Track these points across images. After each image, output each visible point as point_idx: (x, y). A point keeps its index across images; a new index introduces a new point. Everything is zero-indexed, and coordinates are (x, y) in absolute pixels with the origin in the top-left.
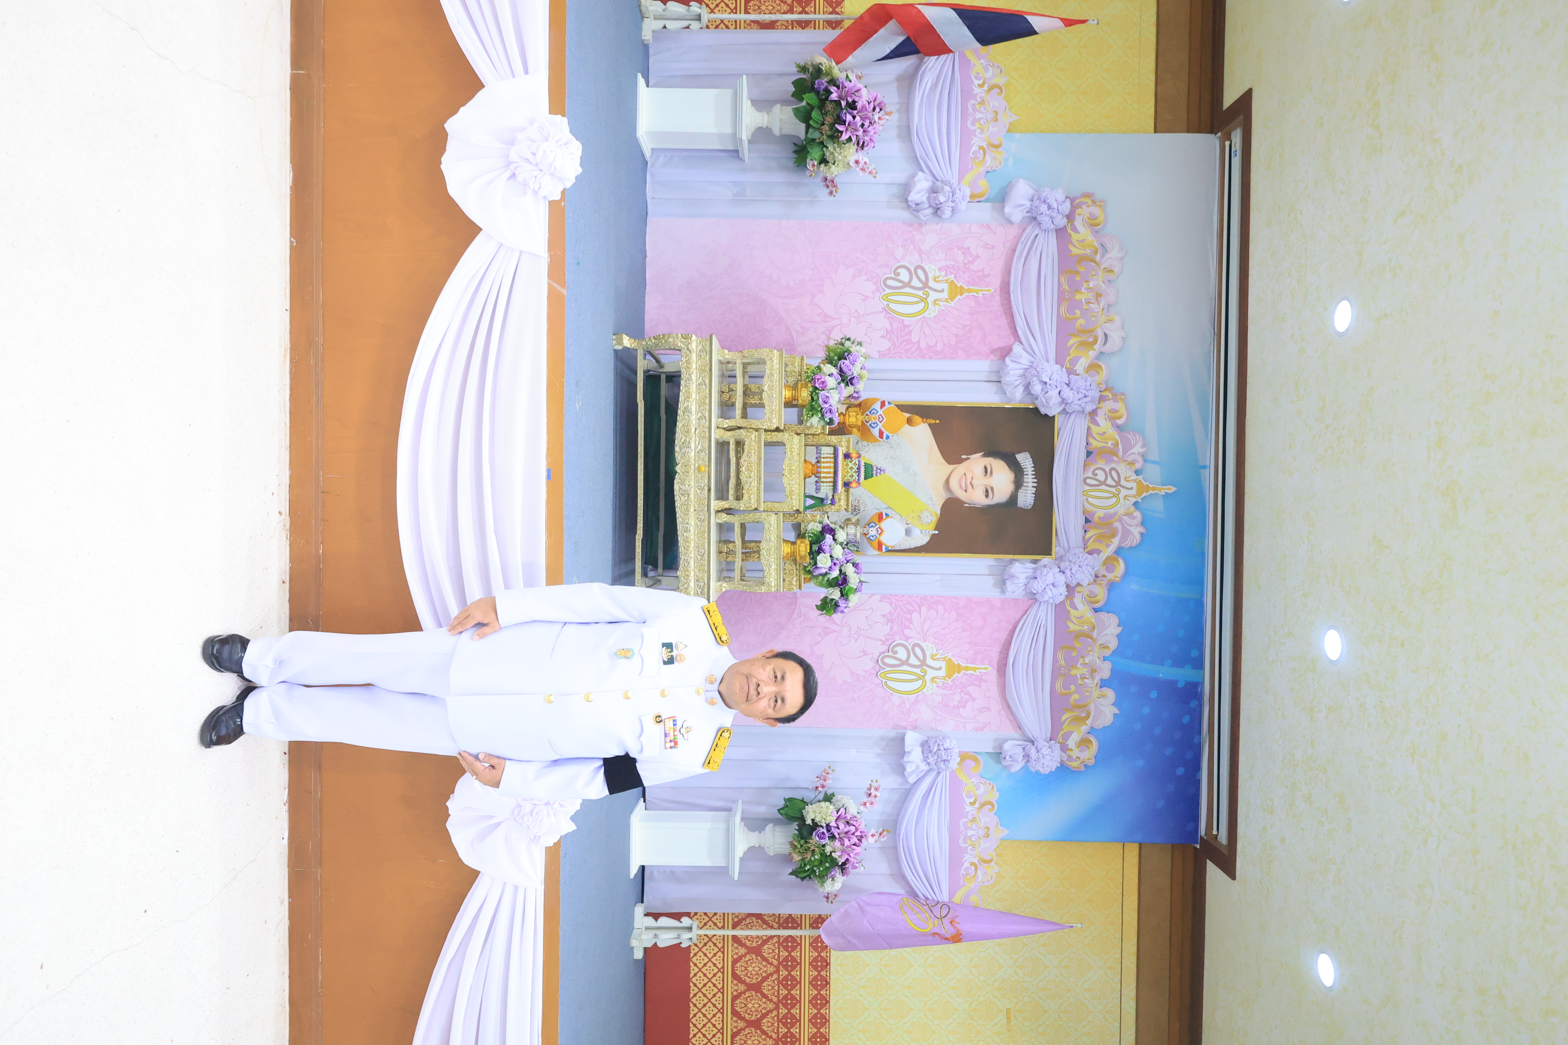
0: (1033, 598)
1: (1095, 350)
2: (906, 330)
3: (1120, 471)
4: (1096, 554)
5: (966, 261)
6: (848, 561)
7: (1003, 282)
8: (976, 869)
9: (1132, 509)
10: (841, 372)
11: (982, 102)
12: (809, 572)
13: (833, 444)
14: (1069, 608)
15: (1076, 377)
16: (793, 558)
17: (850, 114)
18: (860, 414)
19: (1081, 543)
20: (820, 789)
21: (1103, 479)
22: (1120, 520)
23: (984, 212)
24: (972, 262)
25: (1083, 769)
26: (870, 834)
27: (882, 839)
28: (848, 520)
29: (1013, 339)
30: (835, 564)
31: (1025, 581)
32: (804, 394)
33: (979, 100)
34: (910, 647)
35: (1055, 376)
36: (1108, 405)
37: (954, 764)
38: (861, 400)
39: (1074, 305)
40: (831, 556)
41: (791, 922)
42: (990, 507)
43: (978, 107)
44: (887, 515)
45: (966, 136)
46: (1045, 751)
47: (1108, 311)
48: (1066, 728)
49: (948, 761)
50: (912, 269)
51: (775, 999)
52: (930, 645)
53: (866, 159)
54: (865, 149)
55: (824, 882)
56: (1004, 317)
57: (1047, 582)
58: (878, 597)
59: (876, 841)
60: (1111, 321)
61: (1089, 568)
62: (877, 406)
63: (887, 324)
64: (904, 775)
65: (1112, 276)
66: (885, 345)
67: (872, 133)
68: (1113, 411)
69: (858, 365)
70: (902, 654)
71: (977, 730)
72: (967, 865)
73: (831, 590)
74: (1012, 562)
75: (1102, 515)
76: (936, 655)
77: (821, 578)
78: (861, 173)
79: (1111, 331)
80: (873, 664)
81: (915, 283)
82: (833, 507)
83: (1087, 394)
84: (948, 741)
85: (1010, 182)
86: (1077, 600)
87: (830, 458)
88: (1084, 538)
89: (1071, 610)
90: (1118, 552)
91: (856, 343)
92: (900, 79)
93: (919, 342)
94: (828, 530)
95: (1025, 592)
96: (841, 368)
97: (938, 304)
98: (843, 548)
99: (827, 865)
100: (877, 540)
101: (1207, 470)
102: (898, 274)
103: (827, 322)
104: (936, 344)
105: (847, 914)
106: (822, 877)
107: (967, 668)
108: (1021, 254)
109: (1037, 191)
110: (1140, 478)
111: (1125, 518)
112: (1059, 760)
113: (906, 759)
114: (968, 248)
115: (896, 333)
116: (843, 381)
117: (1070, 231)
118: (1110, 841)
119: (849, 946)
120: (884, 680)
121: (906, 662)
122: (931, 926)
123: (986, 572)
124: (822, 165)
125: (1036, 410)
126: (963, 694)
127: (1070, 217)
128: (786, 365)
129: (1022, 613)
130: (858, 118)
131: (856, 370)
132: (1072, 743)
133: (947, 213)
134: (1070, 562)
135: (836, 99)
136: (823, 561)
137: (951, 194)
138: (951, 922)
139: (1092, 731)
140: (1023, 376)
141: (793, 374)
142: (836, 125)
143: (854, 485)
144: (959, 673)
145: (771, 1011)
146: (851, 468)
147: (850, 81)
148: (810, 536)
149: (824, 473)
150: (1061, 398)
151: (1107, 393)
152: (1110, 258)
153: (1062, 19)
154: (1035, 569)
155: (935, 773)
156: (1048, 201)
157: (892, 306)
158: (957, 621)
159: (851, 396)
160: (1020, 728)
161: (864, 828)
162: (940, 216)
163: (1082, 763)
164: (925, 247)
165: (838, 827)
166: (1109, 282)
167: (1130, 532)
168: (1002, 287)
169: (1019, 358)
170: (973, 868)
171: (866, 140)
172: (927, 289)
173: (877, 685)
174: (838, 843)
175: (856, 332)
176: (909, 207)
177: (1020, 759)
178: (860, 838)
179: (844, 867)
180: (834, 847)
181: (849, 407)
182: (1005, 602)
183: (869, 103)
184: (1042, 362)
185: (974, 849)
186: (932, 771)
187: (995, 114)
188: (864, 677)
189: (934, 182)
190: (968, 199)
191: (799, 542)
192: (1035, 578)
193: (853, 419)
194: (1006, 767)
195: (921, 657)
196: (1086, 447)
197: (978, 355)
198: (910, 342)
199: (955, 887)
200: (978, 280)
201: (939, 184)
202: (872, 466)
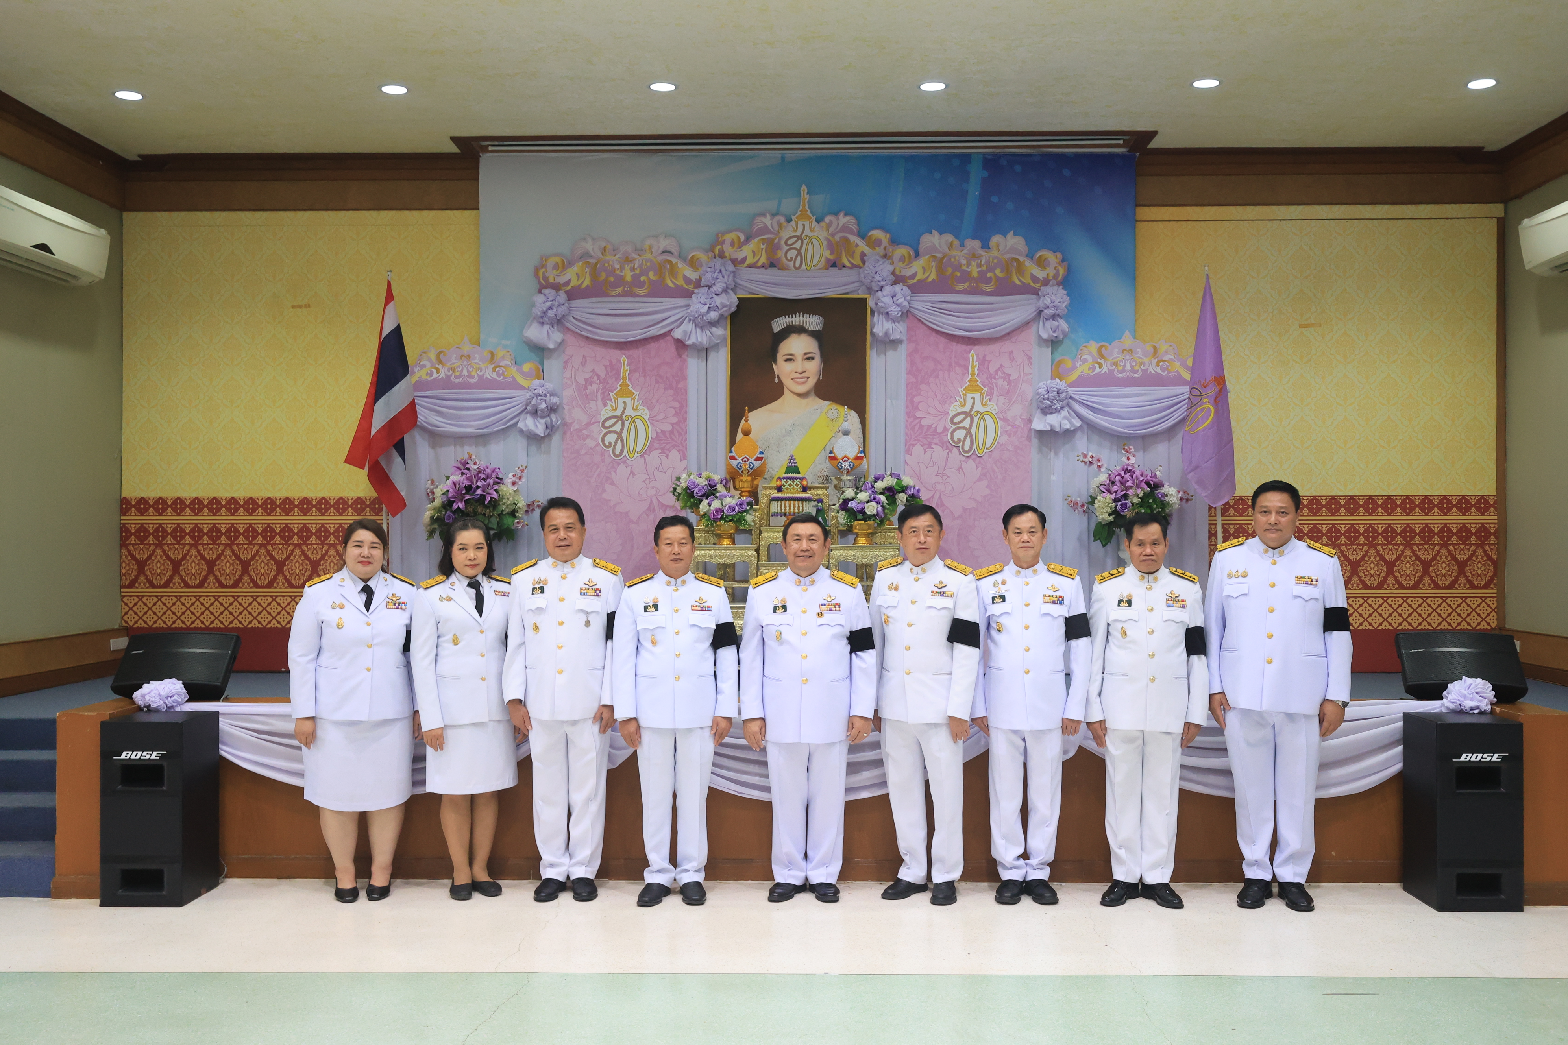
0: (907, 314)
1: (677, 263)
2: (661, 435)
3: (788, 236)
4: (865, 258)
5: (598, 382)
6: (873, 487)
7: (616, 348)
8: (1163, 361)
9: (822, 224)
10: (706, 495)
11: (453, 370)
12: (882, 522)
13: (769, 502)
14: (915, 281)
15: (703, 280)
16: (870, 536)
17: (475, 491)
18: (741, 478)
19: (854, 272)
20: (1085, 508)
21: (796, 252)
22: (833, 235)
23: (552, 366)
24: (598, 377)
25: (1066, 263)
26: (1127, 462)
27: (1132, 450)
28: (835, 486)
29: (668, 338)
30: (874, 499)
31: (890, 322)
32: (728, 527)
33: (451, 372)
34: (954, 427)
35: (702, 300)
36: (728, 250)
37: (1060, 384)
38: (728, 478)
39: (636, 282)
40: (867, 502)
42: (823, 356)
43: (457, 374)
44: (831, 452)
45: (485, 383)
46: (1047, 301)
47: (641, 250)
48: (1028, 280)
49: (1059, 390)
50: (605, 431)
52: (952, 408)
53: (511, 475)
54: (500, 476)
55: (1168, 503)
56: (648, 346)
57: (891, 303)
58: (908, 457)
59: (1134, 456)
60: (650, 247)
61: (877, 265)
62: (734, 463)
63: (655, 454)
64: (1073, 430)
65: (609, 247)
66: (674, 454)
67: (490, 471)
68: (732, 244)
69: (698, 480)
70: (960, 434)
71: (1031, 364)
72: (1158, 370)
73: (898, 502)
74: (872, 334)
75: (829, 252)
76: (961, 403)
77: (886, 511)
78: (524, 480)
79: (659, 247)
80: (970, 461)
81: (617, 427)
82: (824, 501)
83: (718, 271)
84: (1040, 390)
86: (908, 272)
87: (780, 505)
88: (849, 268)
89: (917, 278)
90: (863, 236)
91: (677, 482)
92: (433, 446)
93: (672, 424)
94: (844, 505)
95: (901, 322)
96: (703, 496)
97: (637, 407)
98: (861, 491)
99: (1151, 501)
100: (854, 461)
101: (785, 154)
102: (610, 443)
103: (654, 508)
104: (674, 408)
105: (1200, 482)
106: (1164, 505)
107: (973, 374)
108: (589, 331)
109: (534, 318)
110: (794, 218)
111: (831, 230)
112: (1056, 288)
113: (1058, 429)
114: (586, 380)
115: (664, 445)
116: (713, 494)
117: (569, 288)
118: (1135, 234)
119: (1231, 480)
120: (985, 451)
121: (968, 431)
122: (1208, 405)
123: (883, 356)
124: (517, 515)
125: (733, 315)
126: (997, 377)
127: (556, 287)
129: (920, 323)
130: (479, 484)
131: (702, 482)
132: (1041, 275)
133: (555, 400)
134: (872, 281)
135: (464, 503)
136: (872, 509)
137: (539, 398)
138: (1205, 387)
139: (1030, 256)
140: (702, 328)
141: (707, 537)
142: (486, 503)
143: (805, 483)
144: (977, 381)
146: (790, 485)
147: (448, 491)
148: (850, 521)
149: (794, 509)
150: (721, 293)
151: (715, 249)
152: (593, 249)
153: (387, 303)
154: (879, 313)
155: (1070, 401)
156: (545, 309)
157: (639, 449)
158: (928, 384)
159: (725, 486)
160: (1026, 324)
161: (1118, 468)
162: (558, 407)
163: (1060, 265)
164: (585, 419)
165: (1116, 492)
166: (615, 250)
167: (844, 225)
168: (621, 349)
169: (685, 332)
170: (1161, 364)
171: (494, 476)
172: (624, 417)
173: (990, 457)
174: (1130, 492)
175: (664, 482)
176: (549, 435)
177: (1056, 323)
178: (1127, 471)
179: (1154, 486)
180: (1135, 496)
181: (735, 488)
182: (910, 340)
183: (463, 474)
184: (689, 311)
185: (1143, 363)
186: (1068, 405)
187: (463, 358)
188: (982, 468)
189: (527, 413)
190: (542, 381)
191: (856, 531)
192: (887, 313)
193: (746, 485)
194: (1065, 335)
195: (963, 416)
196: (766, 269)
197: (683, 369)
198: (671, 432)
199: (1178, 381)
200: (614, 370)
201: (529, 408)
202: (788, 467)
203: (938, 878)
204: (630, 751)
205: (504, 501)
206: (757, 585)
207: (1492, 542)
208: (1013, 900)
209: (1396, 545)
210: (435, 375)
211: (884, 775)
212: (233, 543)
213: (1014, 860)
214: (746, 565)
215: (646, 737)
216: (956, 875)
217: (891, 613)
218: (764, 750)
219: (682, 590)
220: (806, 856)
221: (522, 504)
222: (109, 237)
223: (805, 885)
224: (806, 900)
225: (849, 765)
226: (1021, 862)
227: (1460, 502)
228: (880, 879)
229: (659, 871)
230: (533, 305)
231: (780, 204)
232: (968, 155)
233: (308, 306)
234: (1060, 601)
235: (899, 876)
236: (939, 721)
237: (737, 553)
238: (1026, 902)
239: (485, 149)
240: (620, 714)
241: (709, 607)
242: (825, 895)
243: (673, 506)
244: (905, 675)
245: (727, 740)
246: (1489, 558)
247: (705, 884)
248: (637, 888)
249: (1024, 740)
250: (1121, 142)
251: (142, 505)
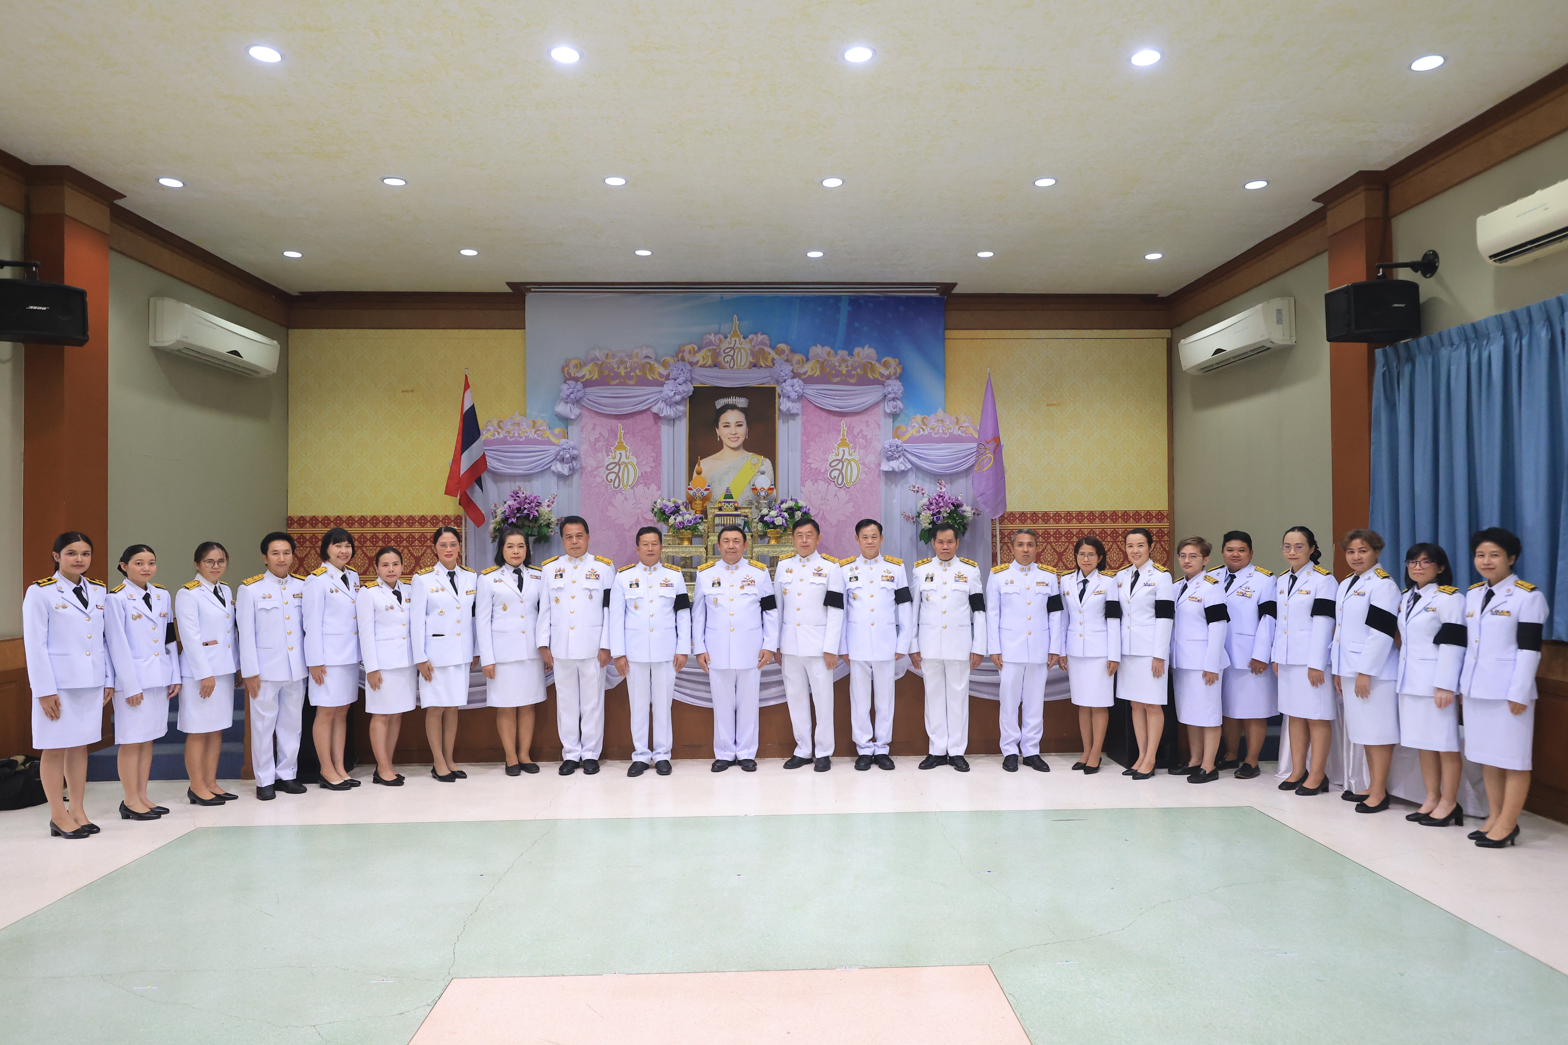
0: (801, 397)
1: (654, 364)
2: (644, 474)
3: (725, 348)
4: (774, 361)
5: (603, 440)
6: (780, 507)
7: (615, 419)
8: (962, 427)
9: (747, 340)
10: (673, 513)
11: (509, 432)
12: (785, 530)
13: (713, 517)
14: (806, 376)
15: (671, 375)
16: (778, 539)
17: (523, 511)
18: (696, 502)
19: (767, 370)
20: (914, 520)
21: (730, 358)
23: (574, 430)
24: (603, 437)
25: (901, 366)
26: (940, 490)
27: (944, 483)
28: (756, 507)
29: (648, 412)
30: (780, 515)
31: (791, 402)
32: (687, 533)
33: (507, 434)
34: (832, 469)
35: (670, 388)
36: (687, 357)
37: (898, 442)
38: (688, 502)
39: (628, 376)
40: (776, 517)
41: (994, 536)
42: (748, 424)
43: (511, 435)
44: (753, 485)
45: (530, 441)
46: (890, 389)
47: (631, 356)
48: (877, 376)
49: (897, 445)
50: (608, 472)
51: (1045, 544)
52: (830, 457)
53: (546, 501)
54: (540, 501)
55: (966, 516)
56: (636, 418)
57: (792, 389)
58: (802, 488)
59: (945, 487)
60: (637, 354)
61: (782, 366)
62: (691, 492)
63: (641, 487)
64: (907, 471)
65: (610, 354)
66: (653, 487)
67: (533, 498)
68: (690, 353)
69: (668, 503)
70: (835, 473)
71: (880, 428)
72: (960, 433)
74: (779, 410)
75: (751, 357)
76: (836, 453)
77: (788, 523)
78: (555, 504)
79: (642, 354)
80: (842, 490)
81: (616, 470)
82: (749, 517)
83: (680, 369)
84: (886, 446)
85: (556, 415)
86: (802, 371)
87: (721, 519)
88: (764, 368)
89: (808, 374)
90: (773, 347)
91: (654, 505)
92: (495, 481)
93: (652, 468)
94: (762, 519)
95: (798, 403)
96: (671, 513)
97: (629, 456)
98: (773, 510)
99: (955, 515)
101: (724, 296)
102: (611, 480)
104: (653, 457)
105: (985, 503)
106: (963, 517)
108: (597, 408)
109: (562, 399)
110: (729, 336)
111: (752, 344)
112: (895, 381)
113: (897, 470)
114: (595, 439)
115: (646, 481)
116: (678, 512)
117: (585, 380)
118: (944, 348)
119: (1004, 502)
120: (852, 484)
121: (841, 471)
122: (990, 455)
123: (786, 424)
124: (551, 526)
125: (691, 398)
126: (859, 437)
127: (576, 379)
128: (669, 544)
129: (810, 403)
130: (526, 506)
131: (671, 505)
132: (886, 372)
133: (575, 452)
134: (779, 376)
135: (516, 519)
136: (779, 521)
137: (565, 451)
138: (988, 443)
139: (879, 361)
140: (670, 406)
142: (530, 519)
143: (736, 505)
144: (846, 440)
145: (1052, 546)
146: (727, 506)
147: (505, 511)
148: (766, 529)
149: (730, 522)
150: (683, 383)
151: (679, 355)
152: (600, 355)
153: (465, 391)
154: (784, 397)
155: (905, 452)
156: (568, 394)
157: (630, 484)
158: (815, 442)
159: (686, 507)
160: (877, 404)
161: (935, 495)
162: (577, 456)
163: (897, 366)
164: (595, 464)
165: (933, 509)
166: (614, 356)
167: (761, 340)
168: (618, 419)
169: (660, 409)
170: (961, 429)
171: (535, 501)
172: (620, 463)
173: (855, 487)
174: (942, 510)
175: (647, 504)
176: (571, 474)
177: (895, 403)
178: (940, 497)
179: (957, 506)
180: (945, 512)
181: (692, 508)
182: (803, 414)
183: (515, 500)
184: (662, 395)
185: (950, 428)
186: (903, 455)
187: (515, 425)
188: (850, 495)
189: (557, 460)
190: (567, 440)
191: (769, 535)
192: (789, 396)
193: (699, 506)
194: (901, 410)
195: (838, 462)
196: (712, 368)
197: (658, 431)
198: (651, 472)
199: (971, 439)
200: (614, 433)
201: (558, 457)
202: (726, 495)
203: (819, 755)
204: (621, 679)
205: (542, 517)
206: (702, 570)
207: (1166, 539)
208: (866, 768)
209: (1107, 542)
210: (497, 436)
211: (784, 690)
212: (363, 546)
213: (866, 742)
214: (700, 557)
215: (632, 667)
216: (830, 752)
217: (788, 587)
218: (707, 675)
219: (654, 574)
220: (735, 742)
221: (554, 519)
222: (279, 346)
223: (735, 760)
224: (736, 770)
225: (761, 684)
226: (871, 744)
227: (1146, 515)
228: (782, 756)
229: (641, 754)
230: (561, 391)
231: (720, 329)
232: (840, 297)
233: (412, 391)
234: (892, 579)
235: (794, 754)
236: (820, 655)
237: (693, 550)
238: (875, 768)
239: (529, 290)
240: (615, 654)
241: (671, 584)
242: (748, 766)
243: (653, 520)
244: (797, 626)
245: (684, 669)
246: (1164, 549)
247: (671, 762)
248: (628, 765)
249: (871, 667)
250: (935, 289)
251: (302, 521)
